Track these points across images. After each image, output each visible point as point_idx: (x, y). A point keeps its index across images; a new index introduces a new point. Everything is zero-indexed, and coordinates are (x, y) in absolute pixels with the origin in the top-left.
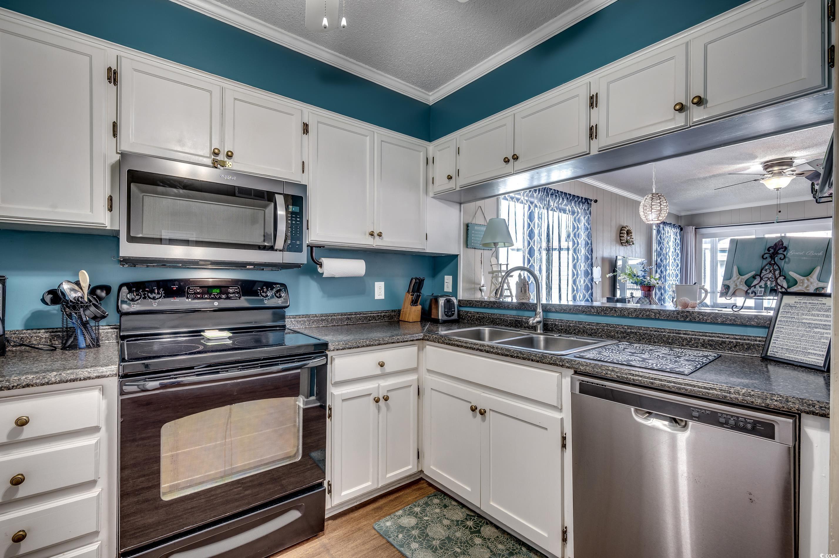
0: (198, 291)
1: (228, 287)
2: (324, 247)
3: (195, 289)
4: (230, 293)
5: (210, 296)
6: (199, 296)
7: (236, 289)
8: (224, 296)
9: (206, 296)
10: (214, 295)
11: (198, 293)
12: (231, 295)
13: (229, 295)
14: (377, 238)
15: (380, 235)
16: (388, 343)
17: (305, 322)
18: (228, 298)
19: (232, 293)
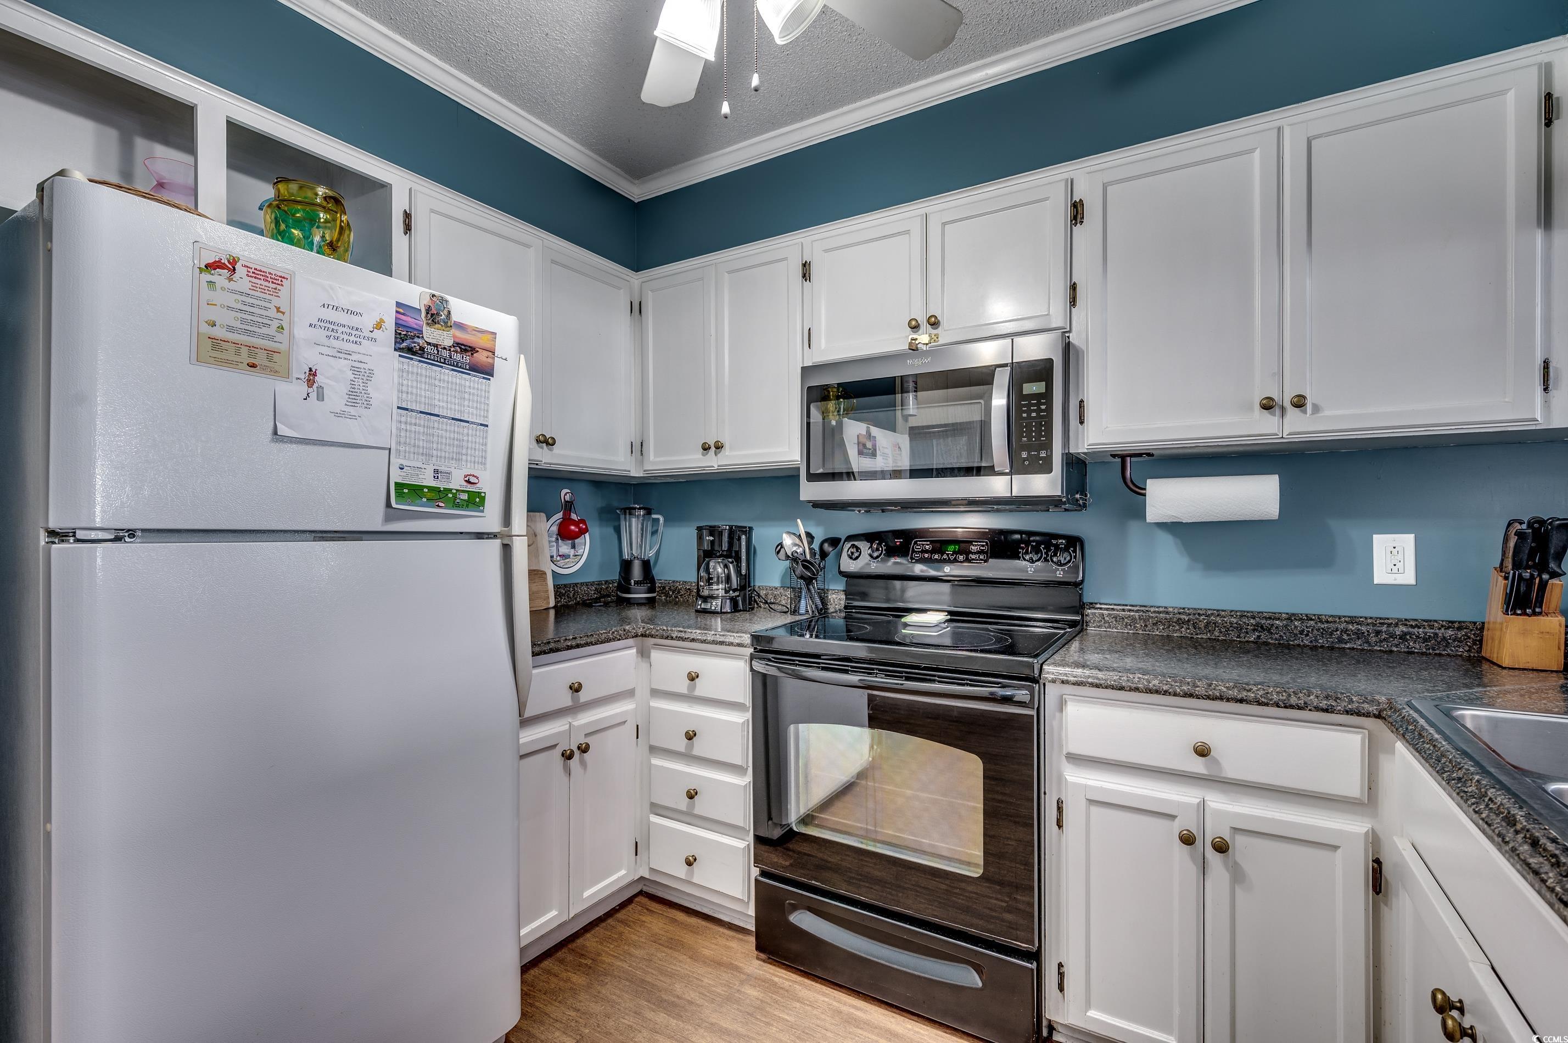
0: (927, 547)
1: (971, 542)
2: (1149, 455)
3: (923, 545)
4: (972, 553)
5: (942, 556)
6: (926, 555)
7: (983, 546)
8: (961, 558)
9: (936, 557)
10: (948, 555)
11: (927, 551)
12: (973, 557)
13: (971, 555)
14: (1292, 412)
15: (1299, 403)
16: (1221, 698)
17: (1134, 620)
18: (968, 560)
19: (975, 553)
